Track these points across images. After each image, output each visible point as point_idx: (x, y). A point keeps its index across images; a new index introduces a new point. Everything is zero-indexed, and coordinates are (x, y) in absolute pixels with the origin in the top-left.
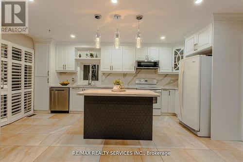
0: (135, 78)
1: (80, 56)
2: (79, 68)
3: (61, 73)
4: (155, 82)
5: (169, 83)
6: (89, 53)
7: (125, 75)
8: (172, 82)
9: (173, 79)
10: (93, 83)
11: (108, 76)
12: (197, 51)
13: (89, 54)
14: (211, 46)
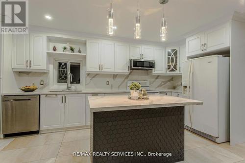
0: (126, 80)
1: (55, 49)
2: (51, 67)
3: (20, 73)
4: (148, 84)
5: (160, 85)
6: (68, 46)
7: (115, 76)
8: (163, 84)
9: (164, 80)
10: (74, 87)
11: (94, 77)
12: (205, 51)
13: (69, 48)
14: (228, 46)
